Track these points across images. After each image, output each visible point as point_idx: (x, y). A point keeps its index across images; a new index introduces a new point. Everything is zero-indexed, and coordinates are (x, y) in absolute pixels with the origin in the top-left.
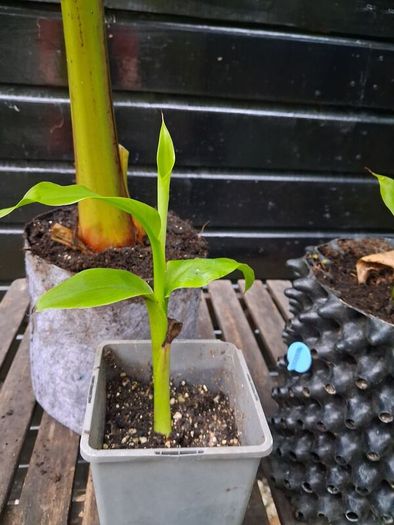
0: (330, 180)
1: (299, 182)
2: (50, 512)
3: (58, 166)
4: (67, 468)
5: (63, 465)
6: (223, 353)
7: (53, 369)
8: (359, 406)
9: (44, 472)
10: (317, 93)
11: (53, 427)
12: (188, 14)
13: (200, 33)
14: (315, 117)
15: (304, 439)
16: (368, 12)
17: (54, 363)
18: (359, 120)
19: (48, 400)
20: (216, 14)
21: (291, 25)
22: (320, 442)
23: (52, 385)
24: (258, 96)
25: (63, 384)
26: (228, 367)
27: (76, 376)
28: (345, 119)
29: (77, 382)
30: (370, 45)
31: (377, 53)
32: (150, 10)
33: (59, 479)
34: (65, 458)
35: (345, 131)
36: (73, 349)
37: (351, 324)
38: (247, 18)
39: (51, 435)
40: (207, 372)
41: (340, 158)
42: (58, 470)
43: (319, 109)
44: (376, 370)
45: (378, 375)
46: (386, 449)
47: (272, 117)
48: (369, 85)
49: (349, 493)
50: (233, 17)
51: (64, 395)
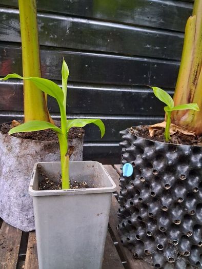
0: (139, 118)
1: (125, 120)
2: (7, 265)
3: (11, 114)
4: (16, 245)
5: (14, 244)
6: (93, 166)
7: (10, 193)
8: (156, 186)
9: (3, 248)
10: (130, 80)
11: (8, 228)
12: (72, 47)
13: (77, 55)
14: (130, 91)
15: (134, 214)
16: (148, 48)
17: (11, 190)
18: (150, 92)
19: (5, 214)
20: (84, 47)
21: (116, 52)
22: (142, 212)
23: (9, 203)
24: (104, 82)
25: (15, 200)
26: (96, 174)
27: (22, 195)
28: (143, 91)
29: (22, 198)
30: (151, 60)
31: (154, 64)
32: (55, 46)
33: (11, 250)
34: (15, 241)
35: (143, 96)
36: (21, 179)
37: (148, 148)
38: (97, 49)
39: (7, 232)
40: (86, 176)
41: (143, 109)
42: (11, 246)
43: (131, 87)
44: (161, 166)
45: (162, 168)
46: (170, 205)
47: (111, 91)
48: (152, 77)
49: (158, 236)
50: (92, 49)
51: (15, 207)
